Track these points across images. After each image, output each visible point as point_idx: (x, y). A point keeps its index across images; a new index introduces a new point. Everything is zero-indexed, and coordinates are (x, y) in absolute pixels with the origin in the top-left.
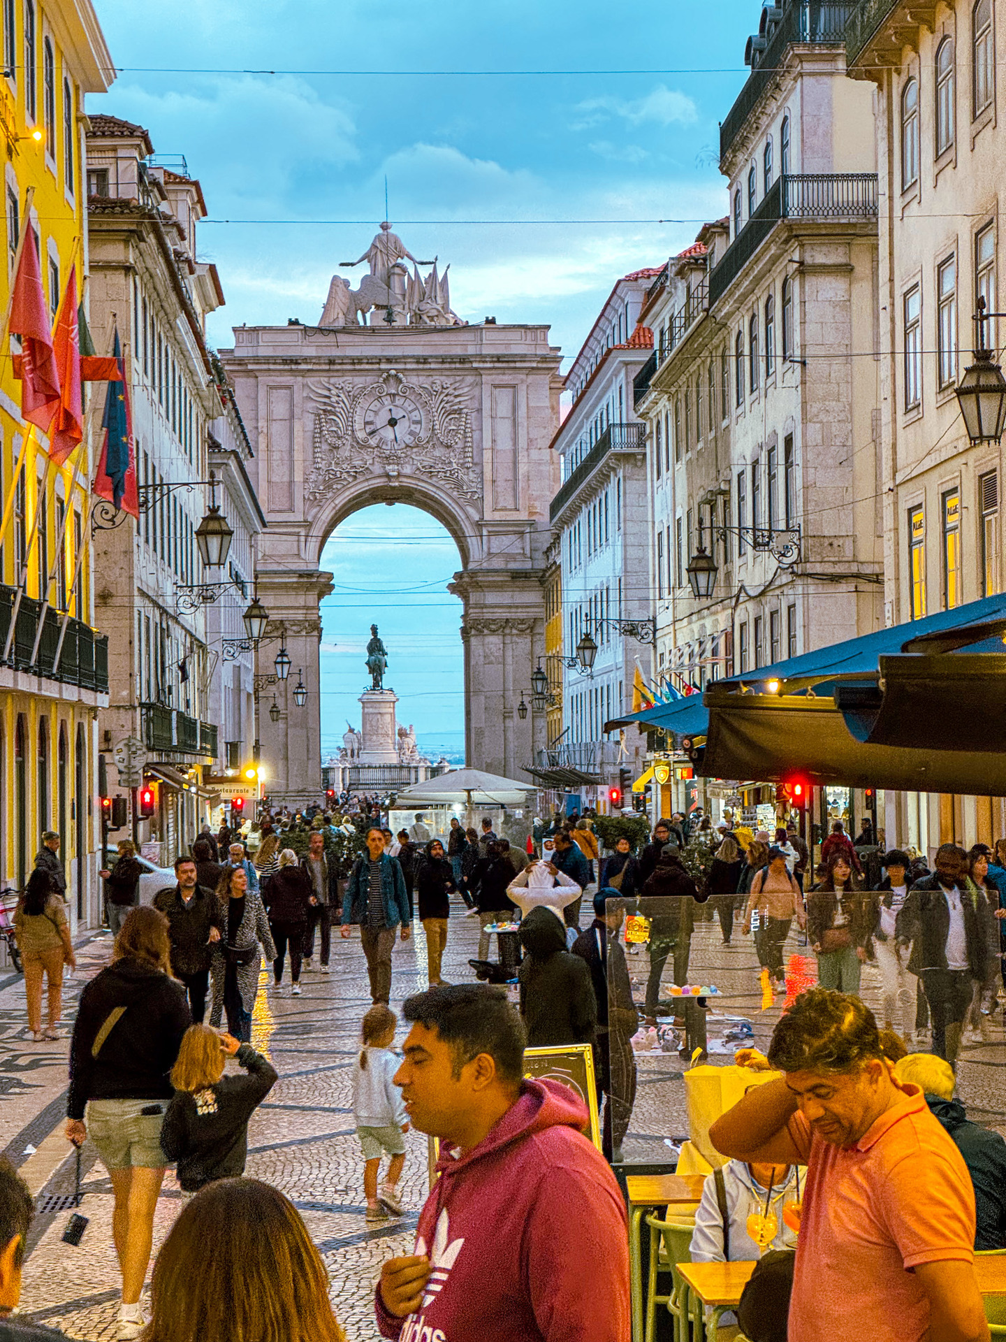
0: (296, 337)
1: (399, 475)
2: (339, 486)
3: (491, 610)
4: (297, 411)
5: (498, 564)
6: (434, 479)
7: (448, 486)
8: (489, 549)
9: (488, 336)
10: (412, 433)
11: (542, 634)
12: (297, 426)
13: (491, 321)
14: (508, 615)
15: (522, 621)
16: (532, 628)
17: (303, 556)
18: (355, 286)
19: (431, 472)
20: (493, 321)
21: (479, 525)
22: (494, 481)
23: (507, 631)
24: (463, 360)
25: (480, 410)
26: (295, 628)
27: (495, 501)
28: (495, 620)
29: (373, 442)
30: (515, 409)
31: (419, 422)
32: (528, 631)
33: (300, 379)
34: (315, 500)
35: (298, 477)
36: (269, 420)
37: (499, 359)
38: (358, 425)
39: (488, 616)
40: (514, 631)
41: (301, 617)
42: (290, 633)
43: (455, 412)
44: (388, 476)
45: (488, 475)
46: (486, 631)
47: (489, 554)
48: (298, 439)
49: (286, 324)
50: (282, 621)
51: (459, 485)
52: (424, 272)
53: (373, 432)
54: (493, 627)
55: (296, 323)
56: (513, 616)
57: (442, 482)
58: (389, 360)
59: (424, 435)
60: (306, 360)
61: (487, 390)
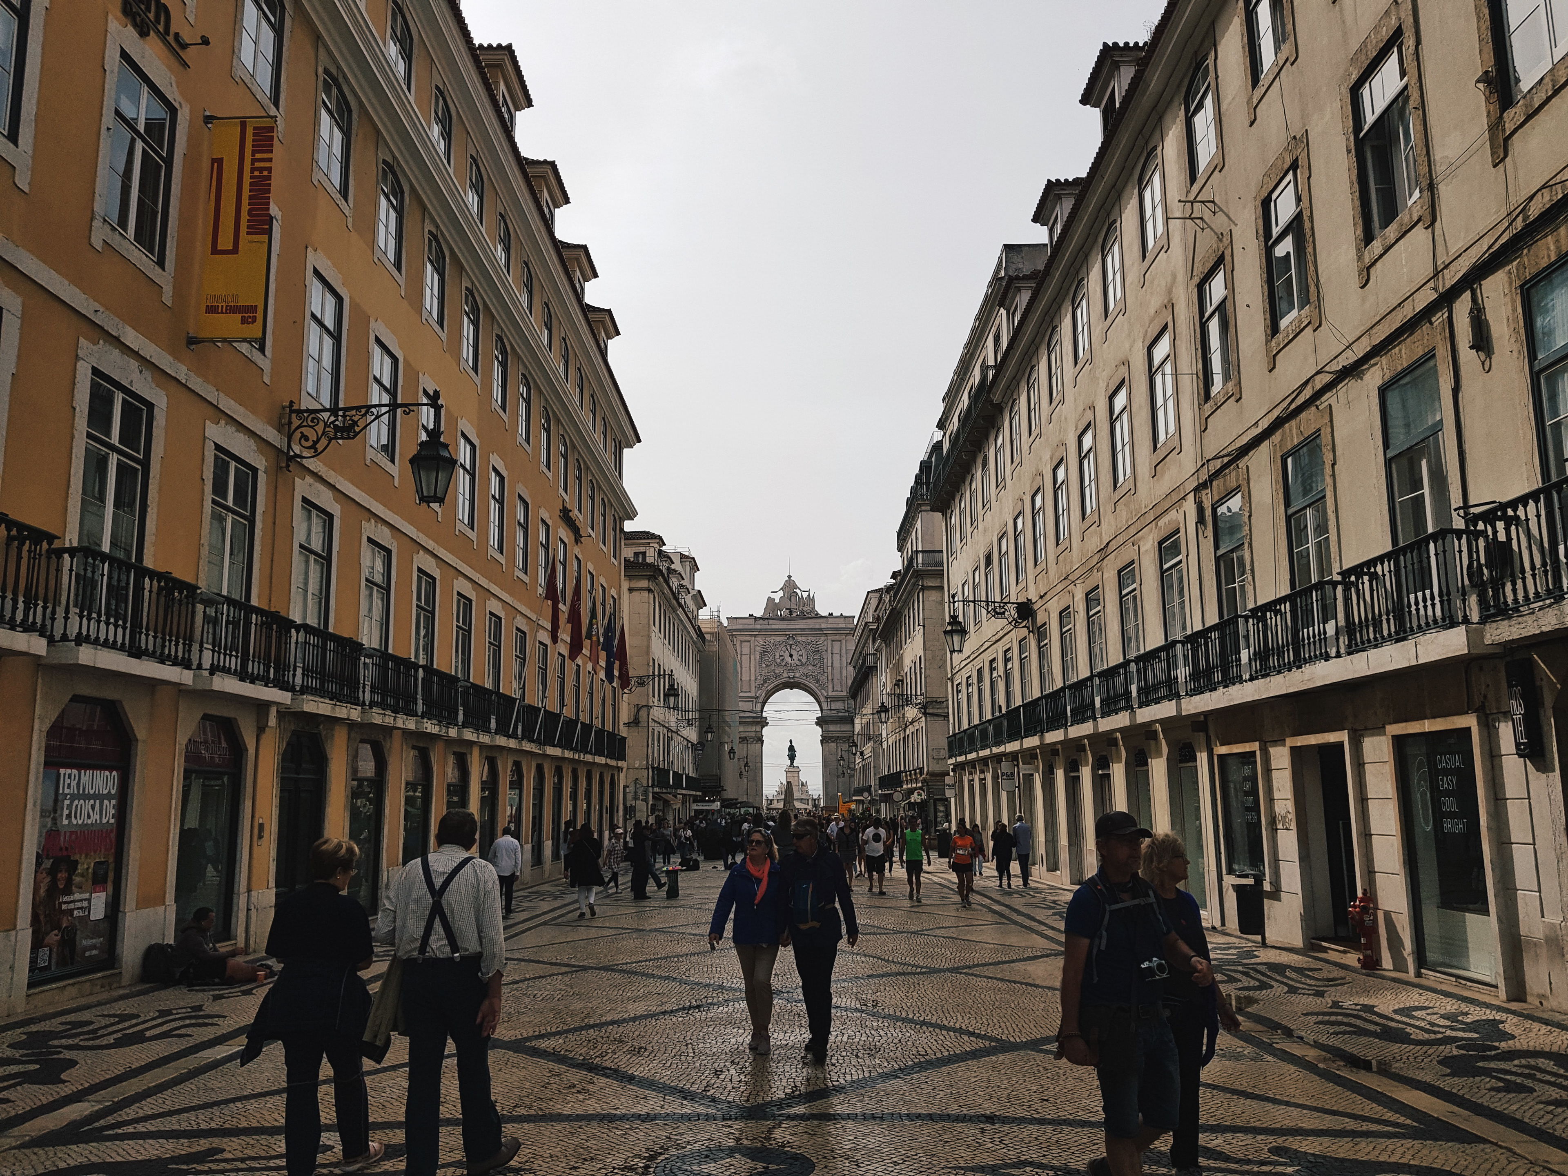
0: (752, 621)
2: (770, 682)
3: (833, 733)
4: (753, 651)
5: (834, 713)
6: (809, 678)
7: (814, 681)
8: (831, 707)
9: (830, 620)
10: (799, 660)
12: (753, 657)
13: (831, 614)
14: (837, 735)
15: (843, 737)
17: (755, 710)
18: (777, 601)
19: (807, 676)
21: (827, 698)
22: (832, 680)
23: (838, 741)
24: (820, 630)
25: (826, 651)
26: (752, 740)
27: (833, 687)
28: (834, 737)
29: (783, 664)
30: (841, 650)
31: (802, 655)
32: (847, 741)
33: (754, 638)
34: (759, 687)
35: (753, 678)
36: (741, 655)
37: (834, 629)
38: (777, 657)
39: (831, 735)
40: (841, 741)
41: (753, 735)
42: (750, 742)
43: (816, 651)
46: (831, 741)
47: (831, 709)
48: (753, 663)
49: (748, 616)
50: (746, 737)
51: (818, 681)
52: (805, 595)
53: (783, 660)
54: (834, 739)
55: (751, 615)
56: (841, 735)
57: (812, 680)
58: (790, 630)
59: (804, 661)
60: (756, 630)
61: (829, 642)
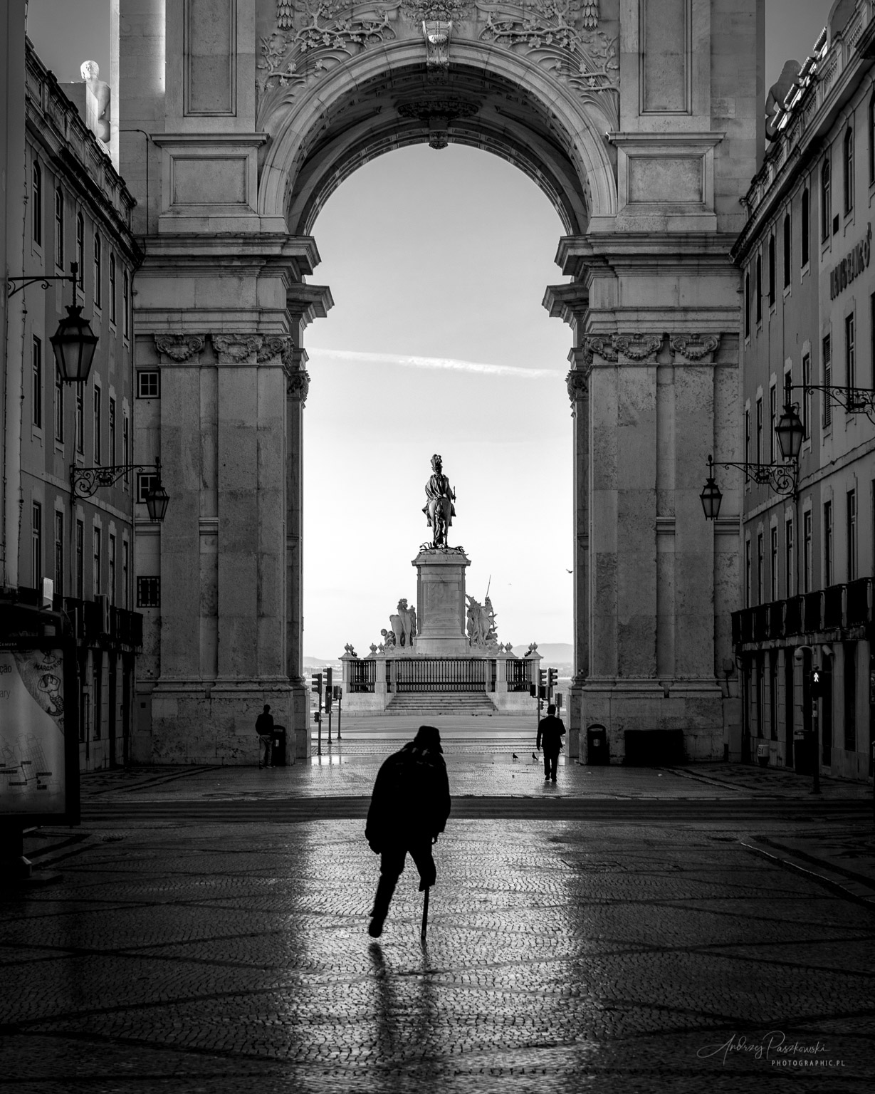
1: (447, 43)
2: (329, 64)
3: (634, 316)
5: (648, 222)
6: (522, 51)
7: (548, 65)
8: (630, 191)
11: (736, 366)
14: (669, 327)
15: (697, 338)
16: (716, 353)
17: (253, 204)
19: (515, 36)
22: (642, 55)
23: (665, 359)
26: (234, 350)
27: (644, 95)
28: (641, 336)
32: (708, 360)
39: (624, 328)
40: (680, 359)
42: (224, 360)
44: (425, 43)
45: (630, 43)
46: (622, 359)
47: (630, 202)
50: (208, 337)
51: (570, 64)
54: (636, 350)
56: (678, 328)
57: (537, 57)
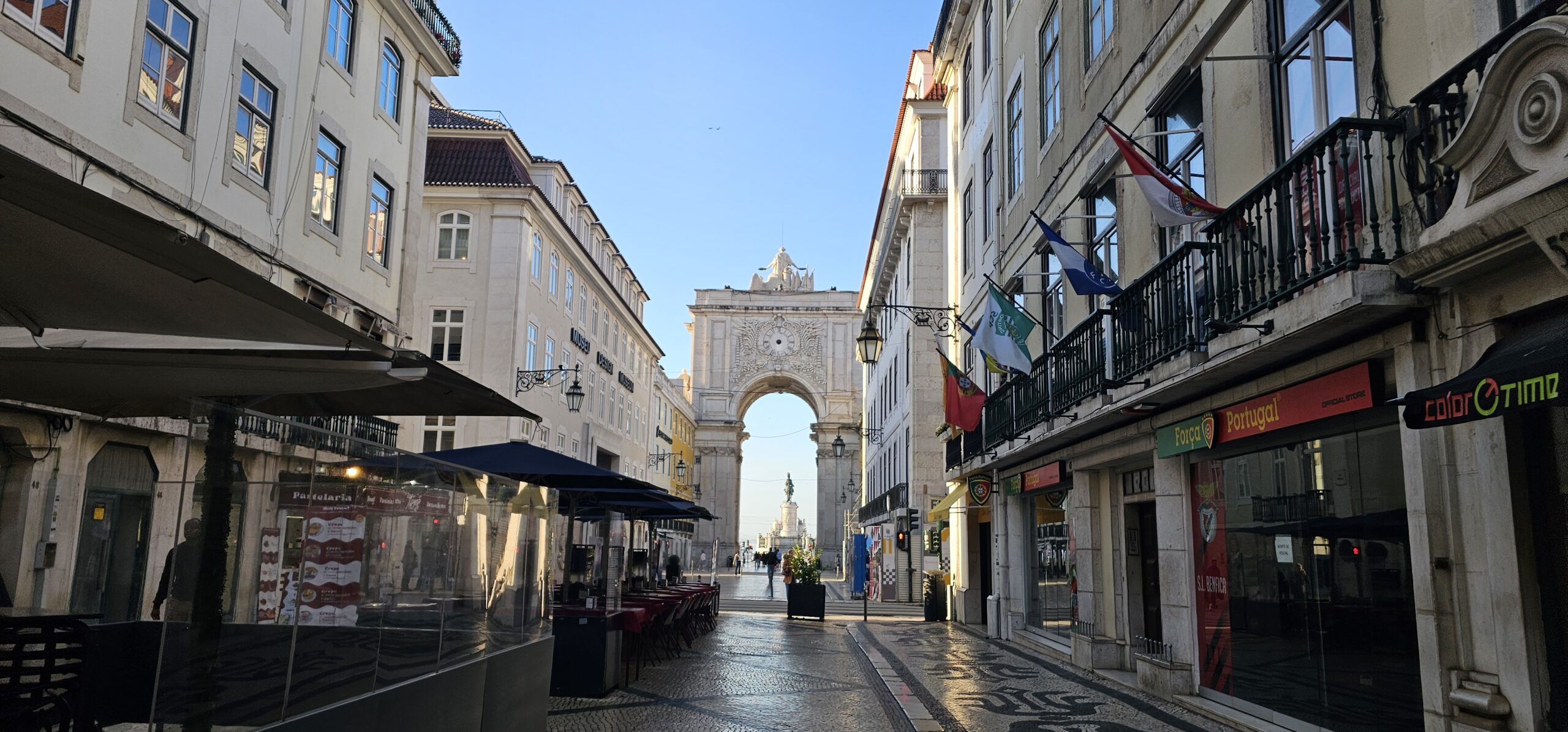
0: (729, 294)
1: (781, 370)
2: (749, 375)
4: (728, 335)
5: (834, 419)
6: (800, 374)
7: (808, 377)
8: (830, 411)
9: (833, 296)
10: (789, 348)
12: (728, 342)
13: (833, 289)
17: (728, 412)
18: (766, 280)
19: (799, 369)
20: (835, 289)
21: (824, 399)
22: (833, 375)
24: (818, 309)
25: (826, 337)
26: (722, 451)
27: (834, 386)
29: (768, 352)
30: (845, 336)
31: (793, 342)
32: (850, 457)
33: (729, 317)
34: (736, 383)
35: (727, 371)
36: (713, 339)
37: (837, 309)
38: (761, 343)
39: (829, 447)
40: (843, 457)
41: (725, 446)
42: (719, 454)
43: (813, 337)
44: (775, 370)
45: (830, 372)
46: (827, 456)
47: (830, 413)
48: (728, 350)
49: (723, 288)
50: (715, 447)
52: (802, 274)
53: (768, 347)
55: (728, 288)
57: (803, 375)
58: (778, 308)
59: (795, 349)
60: (733, 307)
61: (830, 325)
